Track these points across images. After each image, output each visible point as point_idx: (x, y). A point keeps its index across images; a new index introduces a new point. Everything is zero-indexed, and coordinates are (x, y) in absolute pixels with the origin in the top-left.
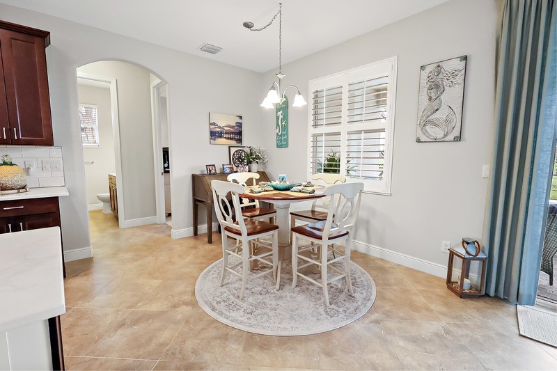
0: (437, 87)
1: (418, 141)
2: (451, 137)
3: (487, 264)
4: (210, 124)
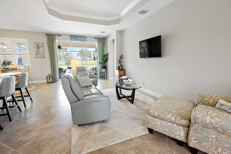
0: (38, 47)
1: (36, 57)
2: (43, 57)
3: (52, 77)
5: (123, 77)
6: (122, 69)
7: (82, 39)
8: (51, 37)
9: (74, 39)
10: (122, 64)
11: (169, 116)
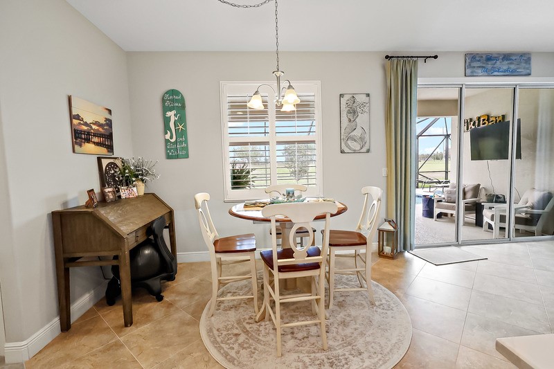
0: (353, 112)
1: (342, 152)
2: (364, 150)
4: (72, 117)
7: (513, 67)
8: (402, 66)
9: (479, 71)
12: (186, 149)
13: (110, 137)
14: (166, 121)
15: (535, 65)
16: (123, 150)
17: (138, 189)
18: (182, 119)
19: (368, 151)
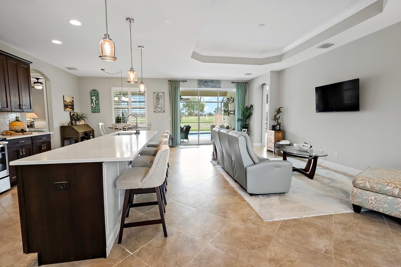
0: (158, 99)
2: (162, 111)
4: (64, 101)
5: (283, 142)
6: (280, 130)
7: (214, 85)
8: (174, 84)
9: (203, 86)
10: (279, 121)
11: (388, 188)
12: (99, 109)
13: (73, 106)
14: (92, 100)
15: (222, 84)
16: (77, 110)
17: (82, 122)
18: (97, 99)
19: (164, 112)
